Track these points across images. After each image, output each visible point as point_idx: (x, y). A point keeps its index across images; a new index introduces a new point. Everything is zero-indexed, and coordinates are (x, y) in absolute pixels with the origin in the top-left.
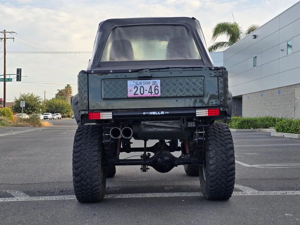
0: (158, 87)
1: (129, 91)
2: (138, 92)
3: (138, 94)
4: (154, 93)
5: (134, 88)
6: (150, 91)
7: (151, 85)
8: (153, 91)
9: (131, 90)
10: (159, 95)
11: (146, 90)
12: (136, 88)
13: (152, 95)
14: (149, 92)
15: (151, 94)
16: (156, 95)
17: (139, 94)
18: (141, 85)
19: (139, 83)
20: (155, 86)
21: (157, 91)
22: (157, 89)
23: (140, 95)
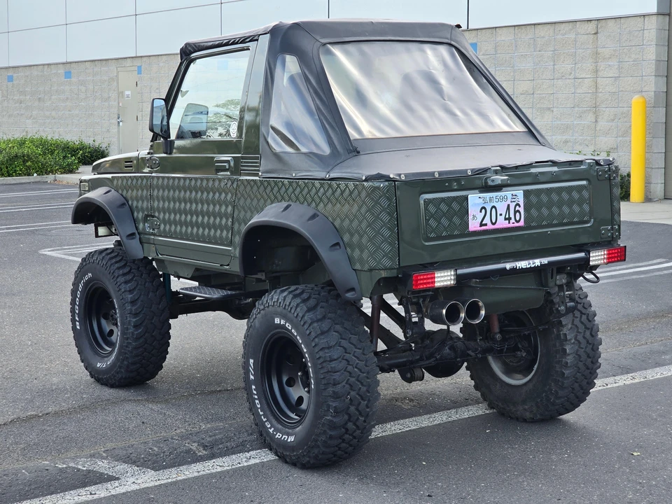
0: (520, 206)
1: (470, 217)
2: (487, 220)
3: (486, 225)
4: (513, 220)
5: (481, 212)
6: (507, 217)
7: (509, 202)
8: (512, 215)
9: (474, 216)
10: (522, 223)
11: (501, 215)
12: (483, 210)
13: (511, 225)
14: (506, 219)
15: (509, 223)
16: (516, 225)
17: (489, 223)
18: (493, 204)
19: (488, 199)
20: (515, 203)
21: (518, 214)
22: (519, 211)
23: (490, 226)
